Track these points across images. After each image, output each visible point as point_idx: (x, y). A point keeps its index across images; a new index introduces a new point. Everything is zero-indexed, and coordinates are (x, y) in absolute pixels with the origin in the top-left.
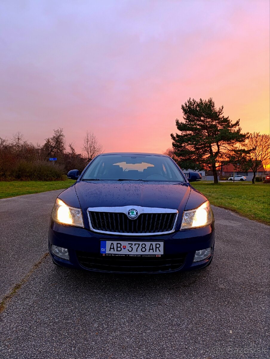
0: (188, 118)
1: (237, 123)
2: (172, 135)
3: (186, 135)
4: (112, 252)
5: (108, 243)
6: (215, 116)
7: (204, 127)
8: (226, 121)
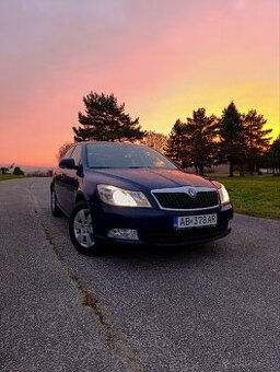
0: (90, 112)
1: (136, 121)
2: (74, 129)
3: (88, 130)
4: (183, 226)
5: (180, 219)
6: (116, 112)
7: (106, 123)
8: (126, 118)
